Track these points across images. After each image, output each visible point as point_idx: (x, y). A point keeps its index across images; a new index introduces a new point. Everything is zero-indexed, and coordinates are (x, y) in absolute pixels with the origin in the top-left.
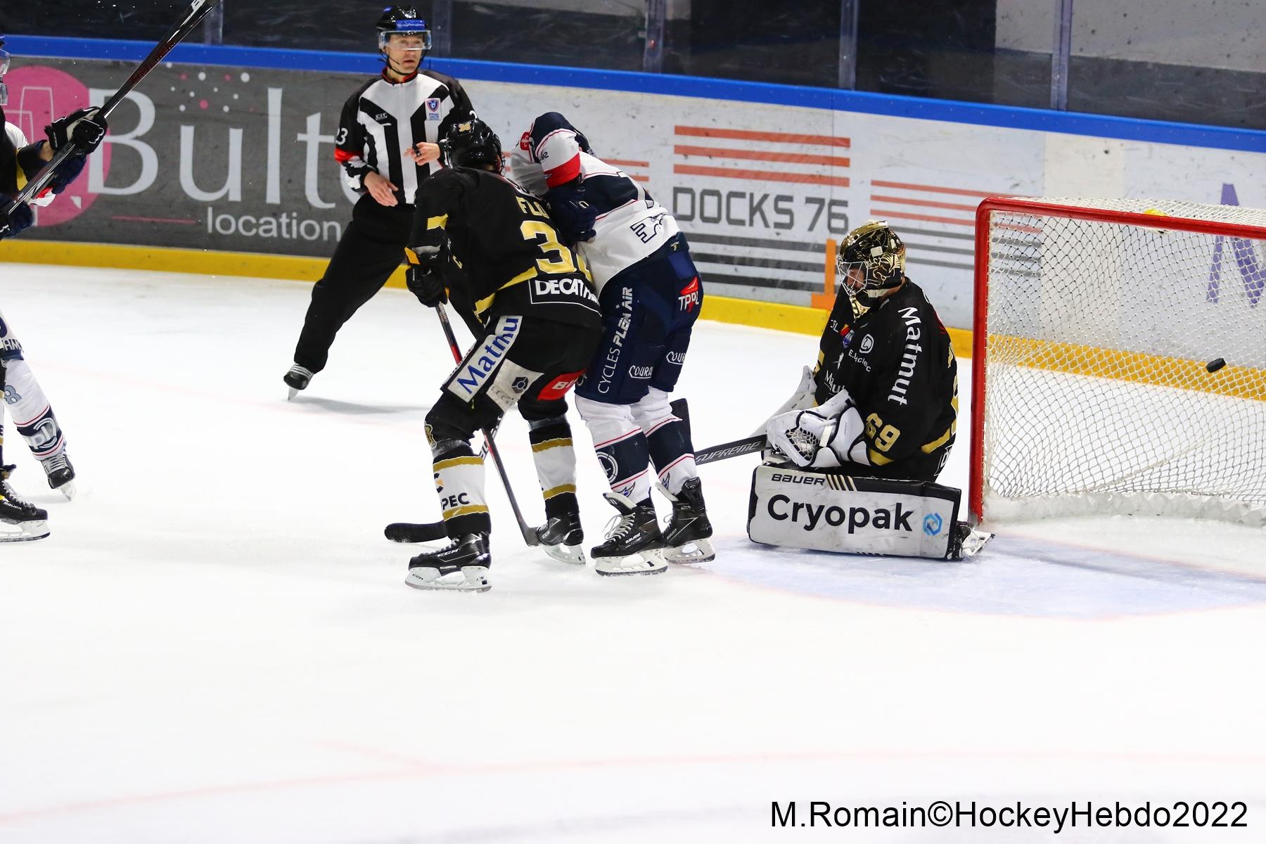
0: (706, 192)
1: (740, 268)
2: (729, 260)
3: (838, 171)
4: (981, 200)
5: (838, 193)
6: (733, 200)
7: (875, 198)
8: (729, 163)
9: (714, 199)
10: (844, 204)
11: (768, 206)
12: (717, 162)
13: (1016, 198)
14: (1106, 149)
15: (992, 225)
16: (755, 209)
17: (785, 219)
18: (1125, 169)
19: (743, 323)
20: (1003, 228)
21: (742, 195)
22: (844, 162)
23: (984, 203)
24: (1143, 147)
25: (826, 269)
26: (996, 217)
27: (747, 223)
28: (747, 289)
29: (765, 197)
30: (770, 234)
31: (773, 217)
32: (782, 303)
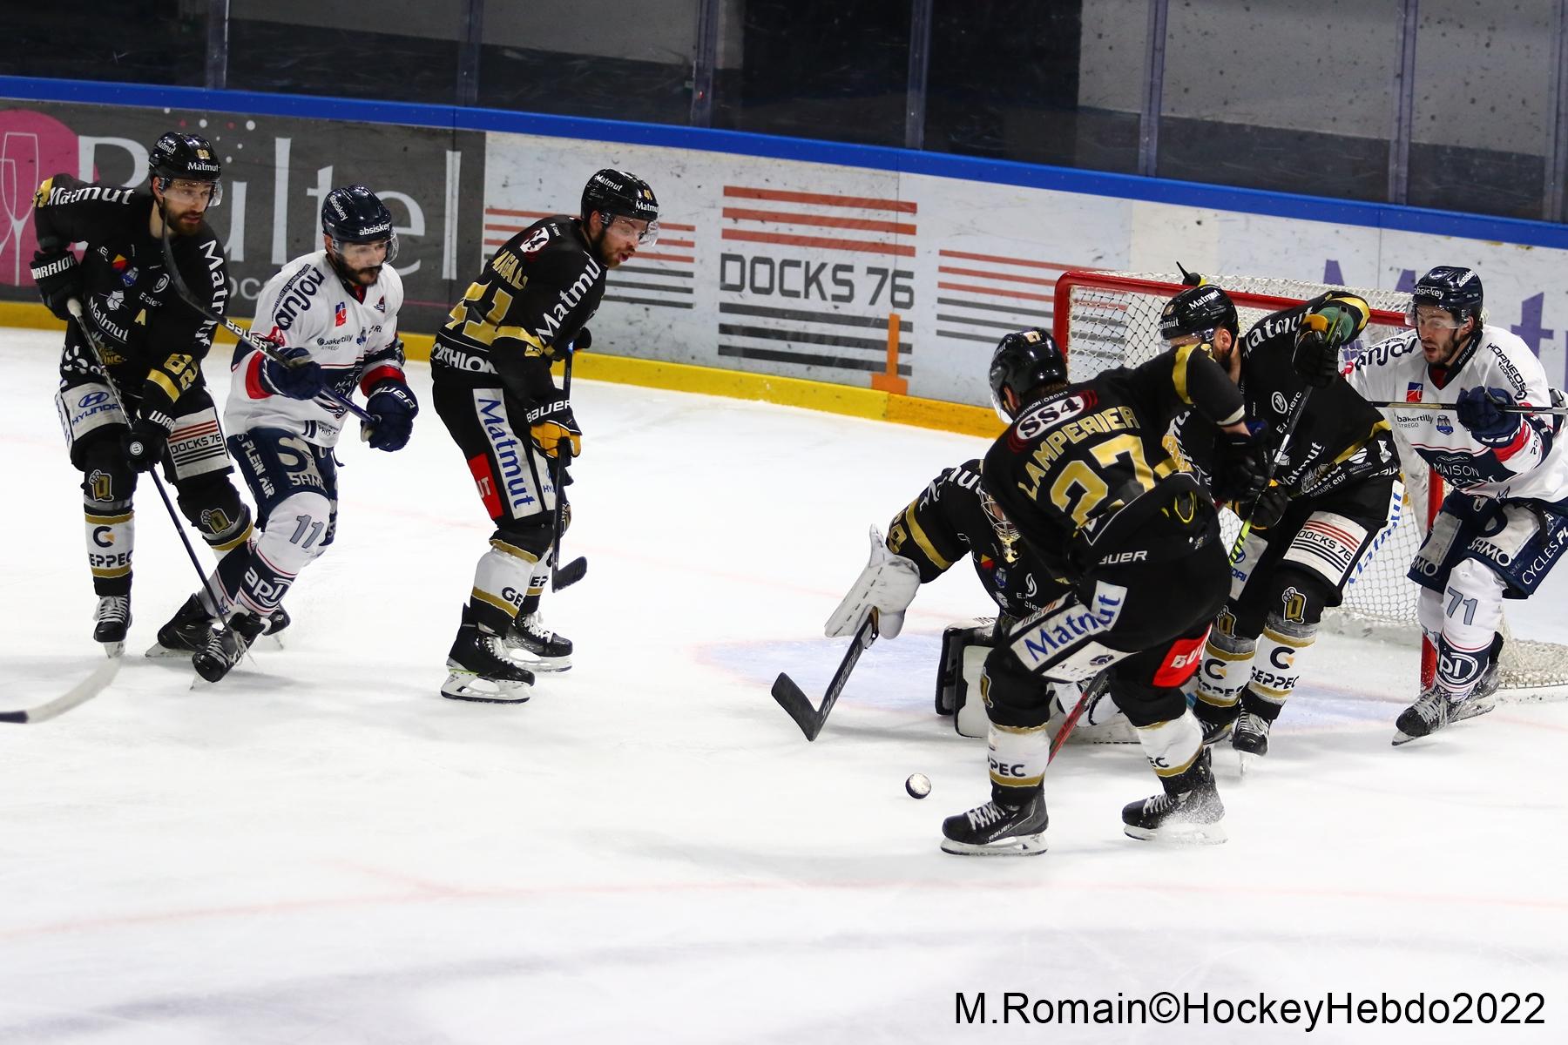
0: (756, 260)
1: (793, 344)
2: (781, 335)
3: (903, 240)
4: (1061, 273)
5: (903, 263)
6: (787, 270)
7: (943, 269)
8: (783, 228)
9: (767, 268)
10: (909, 275)
11: (826, 277)
12: (770, 227)
13: (1099, 273)
14: (1199, 220)
15: (1071, 301)
16: (812, 279)
17: (844, 291)
18: (1219, 241)
19: (796, 404)
20: (1084, 305)
21: (796, 264)
22: (910, 230)
23: (1064, 277)
24: (1238, 218)
25: (889, 346)
26: (1077, 293)
27: (802, 294)
28: (801, 368)
29: (823, 266)
30: (827, 307)
31: (831, 289)
32: (839, 384)
